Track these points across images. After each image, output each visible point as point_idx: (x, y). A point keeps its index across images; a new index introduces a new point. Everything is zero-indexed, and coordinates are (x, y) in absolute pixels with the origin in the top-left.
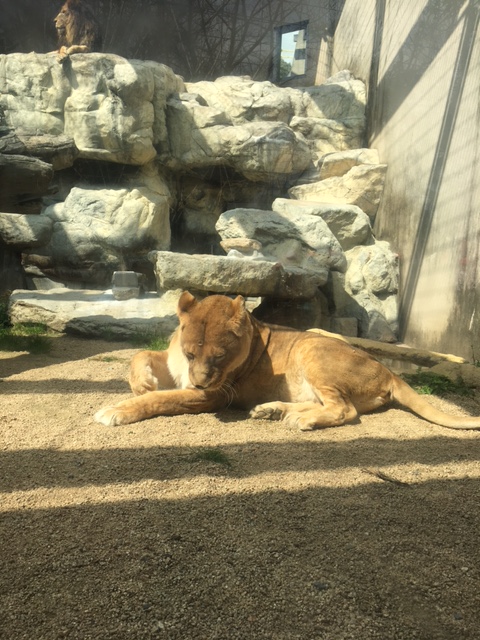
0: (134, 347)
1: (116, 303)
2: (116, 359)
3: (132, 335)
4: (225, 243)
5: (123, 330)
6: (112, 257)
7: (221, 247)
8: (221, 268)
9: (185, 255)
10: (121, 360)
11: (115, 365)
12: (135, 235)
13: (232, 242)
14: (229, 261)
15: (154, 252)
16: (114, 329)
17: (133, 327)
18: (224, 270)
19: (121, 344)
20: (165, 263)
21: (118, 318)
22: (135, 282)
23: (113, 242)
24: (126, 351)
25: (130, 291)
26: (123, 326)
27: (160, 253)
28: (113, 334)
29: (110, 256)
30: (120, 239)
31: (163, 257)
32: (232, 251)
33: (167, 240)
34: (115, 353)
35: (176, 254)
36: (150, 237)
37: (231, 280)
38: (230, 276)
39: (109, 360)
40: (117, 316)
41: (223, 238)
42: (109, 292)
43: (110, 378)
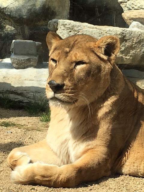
0: (31, 115)
1: (14, 71)
2: (14, 125)
3: (29, 103)
4: (126, 15)
5: (20, 98)
6: (9, 28)
7: (122, 19)
8: (123, 39)
9: (86, 24)
10: (19, 126)
11: (13, 130)
12: (34, 5)
13: (134, 14)
14: (131, 33)
15: (54, 20)
16: (12, 96)
17: (31, 95)
18: (126, 41)
19: (17, 111)
20: (65, 31)
21: (16, 86)
22: (34, 51)
23: (11, 12)
24: (23, 118)
25: (29, 60)
26: (21, 94)
27: (61, 21)
28: (10, 101)
29: (7, 27)
30: (18, 10)
31: (64, 25)
32: (134, 23)
33: (66, 11)
34: (12, 120)
35: (77, 23)
36: (49, 8)
37: (132, 52)
38: (132, 48)
39: (7, 125)
40: (15, 84)
41: (125, 9)
42: (7, 60)
43: (10, 141)
